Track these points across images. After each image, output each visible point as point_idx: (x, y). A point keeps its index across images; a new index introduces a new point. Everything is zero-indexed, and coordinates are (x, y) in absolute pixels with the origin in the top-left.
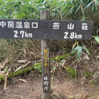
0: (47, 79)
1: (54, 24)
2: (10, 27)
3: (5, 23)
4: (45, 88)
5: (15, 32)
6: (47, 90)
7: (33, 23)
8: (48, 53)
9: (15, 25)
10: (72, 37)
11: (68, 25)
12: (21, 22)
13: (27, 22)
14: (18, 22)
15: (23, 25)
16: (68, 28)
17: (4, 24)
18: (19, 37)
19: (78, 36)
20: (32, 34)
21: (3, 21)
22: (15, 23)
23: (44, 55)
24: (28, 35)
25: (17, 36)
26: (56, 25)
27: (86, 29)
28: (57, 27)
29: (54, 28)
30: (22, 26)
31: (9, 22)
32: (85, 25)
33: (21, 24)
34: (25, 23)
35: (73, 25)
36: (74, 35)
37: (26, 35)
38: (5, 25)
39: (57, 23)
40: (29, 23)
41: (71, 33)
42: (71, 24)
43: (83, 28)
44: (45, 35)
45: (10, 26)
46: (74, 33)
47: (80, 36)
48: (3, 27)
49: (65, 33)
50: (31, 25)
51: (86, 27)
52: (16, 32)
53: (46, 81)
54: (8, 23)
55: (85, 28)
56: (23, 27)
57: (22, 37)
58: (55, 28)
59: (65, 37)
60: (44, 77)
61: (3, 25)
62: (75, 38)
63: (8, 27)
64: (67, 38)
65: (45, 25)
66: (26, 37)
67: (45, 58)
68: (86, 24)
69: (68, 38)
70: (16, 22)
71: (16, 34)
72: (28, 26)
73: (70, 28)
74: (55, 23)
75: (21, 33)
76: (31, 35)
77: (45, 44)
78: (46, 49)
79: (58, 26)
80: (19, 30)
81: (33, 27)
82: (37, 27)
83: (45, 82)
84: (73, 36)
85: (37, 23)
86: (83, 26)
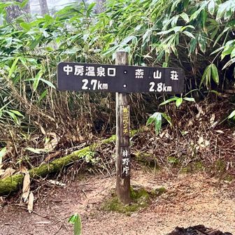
0: (127, 154)
1: (136, 70)
2: (77, 75)
3: (71, 68)
4: (124, 169)
6: (127, 173)
7: (109, 69)
8: (128, 113)
11: (155, 73)
12: (93, 68)
13: (101, 68)
14: (89, 67)
16: (155, 77)
18: (89, 89)
20: (107, 85)
22: (85, 69)
23: (123, 117)
24: (102, 86)
25: (87, 88)
26: (139, 73)
27: (176, 79)
29: (136, 77)
30: (94, 72)
31: (77, 67)
32: (174, 74)
33: (93, 70)
34: (98, 68)
35: (161, 73)
36: (162, 87)
37: (99, 86)
38: (71, 71)
39: (141, 70)
40: (104, 69)
41: (158, 84)
42: (158, 72)
43: (172, 78)
44: (125, 86)
45: (77, 72)
46: (161, 84)
47: (170, 89)
48: (68, 74)
49: (151, 84)
50: (106, 71)
51: (176, 76)
52: (86, 81)
53: (125, 157)
54: (76, 69)
55: (174, 77)
56: (96, 74)
57: (94, 89)
58: (138, 77)
59: (151, 90)
60: (123, 151)
61: (68, 71)
62: (164, 90)
63: (75, 74)
64: (153, 90)
65: (125, 72)
66: (99, 89)
67: (124, 121)
68: (176, 72)
70: (87, 67)
71: (85, 84)
72: (103, 73)
73: (157, 77)
74: (138, 70)
75: (92, 83)
76: (105, 86)
78: (125, 106)
79: (142, 74)
80: (90, 78)
81: (109, 75)
82: (114, 75)
83: (124, 160)
84: (160, 88)
85: (114, 70)
86: (172, 75)
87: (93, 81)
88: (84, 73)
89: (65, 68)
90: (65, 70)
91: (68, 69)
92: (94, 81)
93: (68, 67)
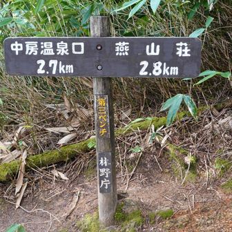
0: (106, 162)
1: (117, 44)
2: (30, 54)
3: (21, 45)
4: (102, 182)
5: (39, 62)
6: (107, 187)
7: (74, 44)
8: (106, 106)
9: (40, 49)
10: (157, 71)
11: (148, 47)
12: (51, 43)
13: (62, 43)
14: (45, 43)
15: (55, 47)
16: (148, 54)
17: (19, 47)
18: (48, 73)
19: (169, 70)
20: (72, 66)
21: (16, 42)
22: (39, 46)
23: (98, 111)
24: (65, 68)
25: (43, 72)
26: (122, 48)
27: (186, 55)
28: (124, 51)
29: (117, 54)
30: (52, 50)
31: (28, 43)
32: (183, 47)
33: (51, 46)
34: (58, 44)
35: (158, 47)
36: (162, 67)
37: (61, 69)
38: (21, 49)
39: (124, 43)
40: (66, 44)
41: (155, 64)
42: (153, 45)
43: (179, 53)
44: (99, 67)
45: (29, 51)
46: (160, 63)
47: (175, 71)
48: (17, 53)
49: (142, 63)
50: (70, 48)
51: (186, 50)
53: (104, 167)
54: (27, 46)
55: (183, 53)
56: (55, 51)
57: (54, 72)
58: (121, 54)
59: (143, 73)
60: (100, 159)
61: (17, 50)
62: (164, 73)
63: (27, 53)
64: (146, 73)
65: (99, 48)
66: (60, 72)
67: (100, 118)
68: (186, 44)
69: (148, 75)
70: (42, 43)
71: (41, 67)
72: (65, 49)
73: (153, 53)
74: (120, 44)
75: (50, 66)
76: (70, 68)
77: (101, 87)
78: (102, 97)
79: (127, 49)
80: (47, 59)
81: (74, 52)
82: (82, 52)
83: (103, 170)
85: (82, 44)
86: (180, 50)
87: (51, 62)
88: (39, 51)
89: (12, 45)
90: (13, 49)
91: (16, 48)
92: (53, 62)
93: (16, 44)
